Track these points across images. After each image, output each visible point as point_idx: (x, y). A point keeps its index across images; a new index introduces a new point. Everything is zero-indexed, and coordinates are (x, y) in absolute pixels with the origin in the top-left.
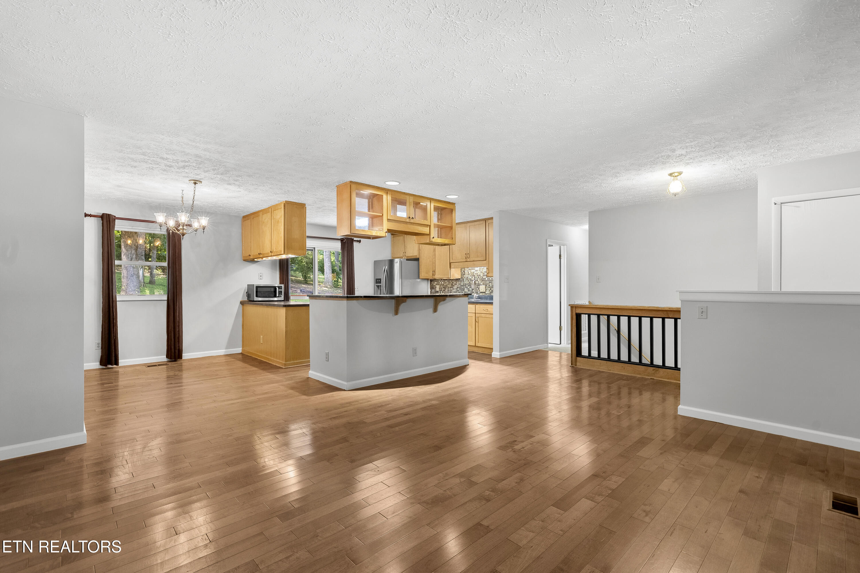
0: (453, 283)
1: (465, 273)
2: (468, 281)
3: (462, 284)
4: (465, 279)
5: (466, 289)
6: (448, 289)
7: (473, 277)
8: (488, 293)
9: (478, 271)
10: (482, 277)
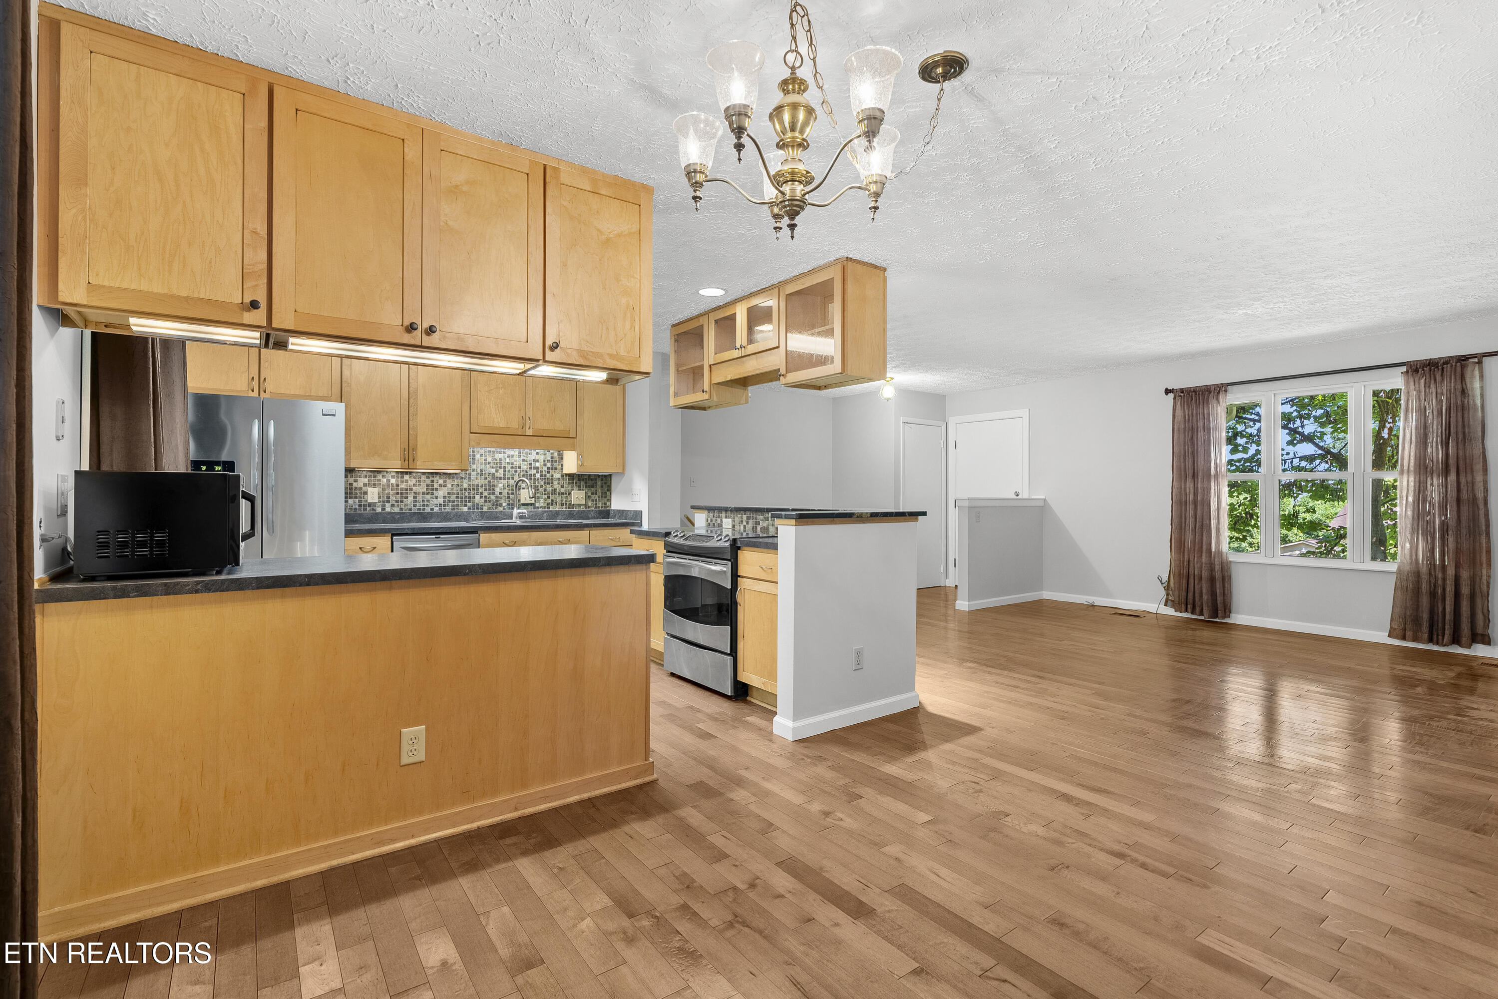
0: (432, 481)
1: (474, 459)
2: (485, 478)
3: (465, 486)
4: (474, 474)
5: (478, 497)
6: (415, 497)
7: (501, 471)
8: (542, 505)
9: (515, 458)
10: (526, 472)
